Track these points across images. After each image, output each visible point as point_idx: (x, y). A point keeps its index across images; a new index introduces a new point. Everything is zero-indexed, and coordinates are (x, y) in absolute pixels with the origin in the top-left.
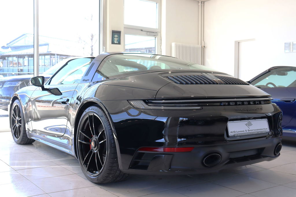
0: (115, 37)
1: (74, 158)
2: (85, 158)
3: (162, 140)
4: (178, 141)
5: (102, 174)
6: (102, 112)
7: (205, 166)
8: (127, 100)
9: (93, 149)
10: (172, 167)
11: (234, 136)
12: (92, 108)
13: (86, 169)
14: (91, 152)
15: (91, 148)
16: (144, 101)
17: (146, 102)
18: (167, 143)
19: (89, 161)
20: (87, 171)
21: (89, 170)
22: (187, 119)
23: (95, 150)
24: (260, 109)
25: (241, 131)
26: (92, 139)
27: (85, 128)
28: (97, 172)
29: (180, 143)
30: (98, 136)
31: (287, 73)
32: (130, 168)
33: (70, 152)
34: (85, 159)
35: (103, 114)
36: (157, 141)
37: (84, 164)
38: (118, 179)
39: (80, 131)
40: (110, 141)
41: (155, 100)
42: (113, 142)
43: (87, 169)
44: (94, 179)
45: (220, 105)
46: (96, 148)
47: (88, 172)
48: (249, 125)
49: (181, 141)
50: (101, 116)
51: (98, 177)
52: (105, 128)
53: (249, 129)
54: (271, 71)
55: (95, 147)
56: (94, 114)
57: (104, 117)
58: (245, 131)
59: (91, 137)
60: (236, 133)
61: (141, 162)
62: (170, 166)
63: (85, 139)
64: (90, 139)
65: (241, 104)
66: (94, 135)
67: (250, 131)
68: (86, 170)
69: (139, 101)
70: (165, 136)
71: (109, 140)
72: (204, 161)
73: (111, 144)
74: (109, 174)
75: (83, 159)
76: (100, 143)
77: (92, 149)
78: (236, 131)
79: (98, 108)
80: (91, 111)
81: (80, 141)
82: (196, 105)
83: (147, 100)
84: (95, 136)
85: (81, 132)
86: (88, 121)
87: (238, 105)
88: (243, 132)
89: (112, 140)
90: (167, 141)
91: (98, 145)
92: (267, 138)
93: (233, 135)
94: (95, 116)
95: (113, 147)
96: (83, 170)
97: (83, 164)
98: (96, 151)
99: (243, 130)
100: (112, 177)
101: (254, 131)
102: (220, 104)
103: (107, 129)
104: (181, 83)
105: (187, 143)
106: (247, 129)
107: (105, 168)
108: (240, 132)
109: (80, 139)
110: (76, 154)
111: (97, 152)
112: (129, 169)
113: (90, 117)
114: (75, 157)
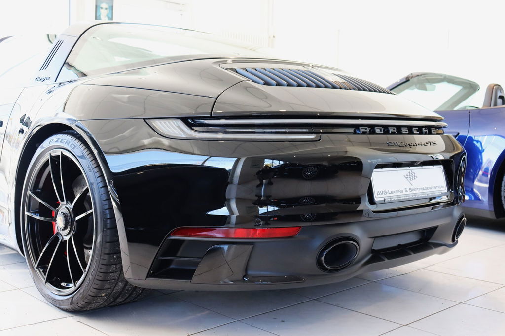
0: (102, 8)
1: (15, 252)
2: (41, 253)
3: (223, 211)
4: (261, 212)
5: (82, 290)
6: (82, 147)
7: (325, 269)
8: (144, 119)
9: (61, 232)
10: (250, 273)
11: (384, 202)
12: (59, 139)
13: (43, 278)
14: (57, 239)
15: (56, 231)
16: (185, 120)
17: (190, 122)
18: (234, 219)
19: (52, 260)
20: (46, 282)
21: (50, 280)
22: (281, 163)
23: (66, 235)
24: (432, 144)
25: (397, 192)
26: (58, 211)
27: (41, 185)
28: (71, 285)
29: (266, 218)
30: (72, 204)
31: (435, 86)
32: (149, 276)
33: (5, 239)
34: (41, 255)
35: (85, 151)
36: (210, 213)
37: (38, 267)
38: (120, 300)
39: (29, 192)
40: (103, 213)
41: (211, 117)
42: (108, 216)
43: (46, 277)
44: (62, 300)
45: (355, 133)
46: (67, 231)
47: (49, 285)
48: (411, 177)
49: (268, 213)
50: (80, 157)
51: (73, 297)
52: (91, 184)
53: (410, 186)
54: (411, 80)
55: (65, 228)
56: (64, 153)
57: (89, 158)
58: (404, 190)
59: (56, 205)
60: (388, 195)
61: (176, 262)
62: (246, 270)
63: (42, 211)
64: (52, 209)
65: (395, 131)
66: (62, 200)
67: (414, 192)
68: (44, 281)
69: (172, 122)
70: (229, 200)
71: (100, 213)
72: (323, 258)
73: (104, 220)
74: (100, 290)
75: (37, 256)
76: (77, 218)
77: (57, 233)
78: (387, 192)
79: (73, 139)
80: (55, 145)
81: (29, 215)
82: (304, 130)
83: (192, 118)
84: (65, 202)
85: (33, 195)
86: (49, 168)
87: (391, 134)
88: (401, 193)
89: (108, 211)
90: (233, 214)
91: (72, 223)
92: (433, 208)
93: (382, 199)
94: (65, 157)
95: (109, 229)
96: (36, 279)
97: (36, 266)
98: (67, 238)
99: (400, 189)
100: (105, 296)
101: (421, 191)
102: (355, 131)
103: (95, 186)
104: (267, 83)
105: (281, 218)
106: (408, 186)
107: (90, 276)
108: (394, 192)
109: (29, 211)
110: (18, 244)
111: (70, 240)
112: (147, 277)
113: (54, 159)
114: (17, 251)
